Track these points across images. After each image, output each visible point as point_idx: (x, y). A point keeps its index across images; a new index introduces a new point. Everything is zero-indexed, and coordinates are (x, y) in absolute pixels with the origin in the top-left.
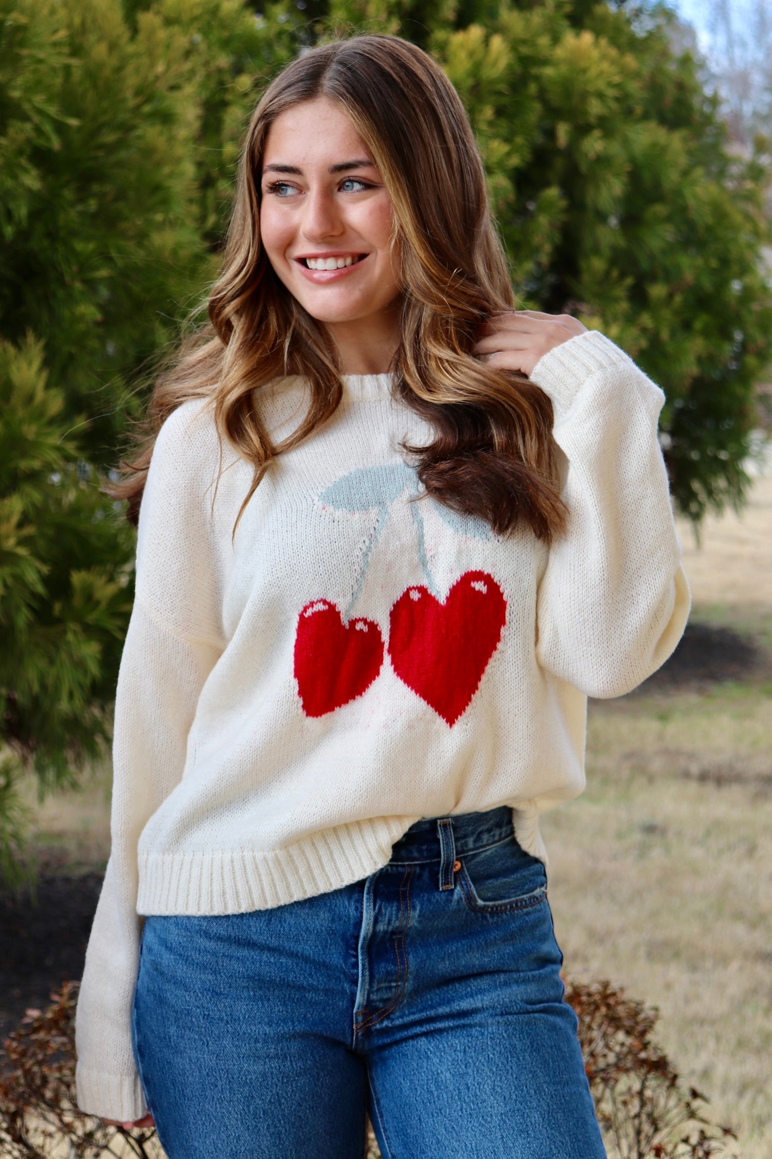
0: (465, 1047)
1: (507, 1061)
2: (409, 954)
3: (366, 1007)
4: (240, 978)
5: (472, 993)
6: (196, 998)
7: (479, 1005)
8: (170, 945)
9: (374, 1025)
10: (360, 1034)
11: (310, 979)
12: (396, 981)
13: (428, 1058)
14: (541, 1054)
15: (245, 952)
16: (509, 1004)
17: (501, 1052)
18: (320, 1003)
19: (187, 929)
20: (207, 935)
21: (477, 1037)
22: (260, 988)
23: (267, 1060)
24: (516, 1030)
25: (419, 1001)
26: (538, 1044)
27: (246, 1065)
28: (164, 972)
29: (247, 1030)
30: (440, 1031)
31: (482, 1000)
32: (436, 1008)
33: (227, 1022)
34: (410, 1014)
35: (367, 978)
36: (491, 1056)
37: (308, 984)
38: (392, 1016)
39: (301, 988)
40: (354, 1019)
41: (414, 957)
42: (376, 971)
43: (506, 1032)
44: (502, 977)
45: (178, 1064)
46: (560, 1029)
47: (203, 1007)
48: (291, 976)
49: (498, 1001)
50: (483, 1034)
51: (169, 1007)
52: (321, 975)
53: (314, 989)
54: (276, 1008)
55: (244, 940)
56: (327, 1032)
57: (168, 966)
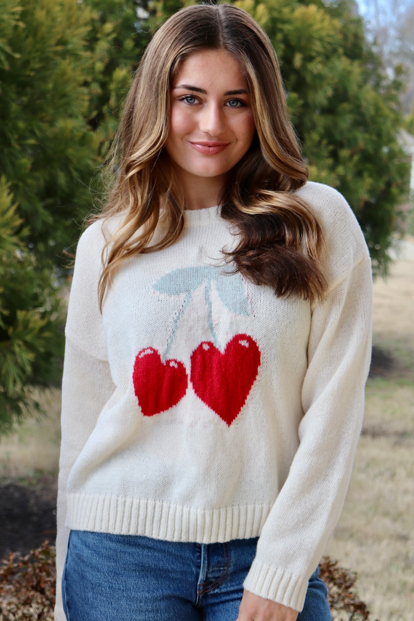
2: (231, 551)
3: (205, 581)
4: (131, 565)
6: (104, 576)
8: (88, 545)
9: (209, 592)
10: (201, 596)
11: (172, 565)
12: (223, 567)
15: (133, 550)
18: (178, 579)
22: (143, 571)
23: (147, 613)
25: (237, 579)
27: (134, 616)
28: (85, 560)
29: (135, 595)
33: (123, 591)
34: (231, 586)
35: (206, 565)
37: (171, 568)
38: (220, 587)
39: (167, 571)
40: (198, 588)
41: (234, 553)
42: (212, 561)
45: (93, 614)
47: (109, 582)
48: (161, 564)
51: (88, 581)
52: (179, 563)
53: (174, 571)
54: (152, 582)
55: (133, 542)
56: (181, 595)
57: (87, 557)
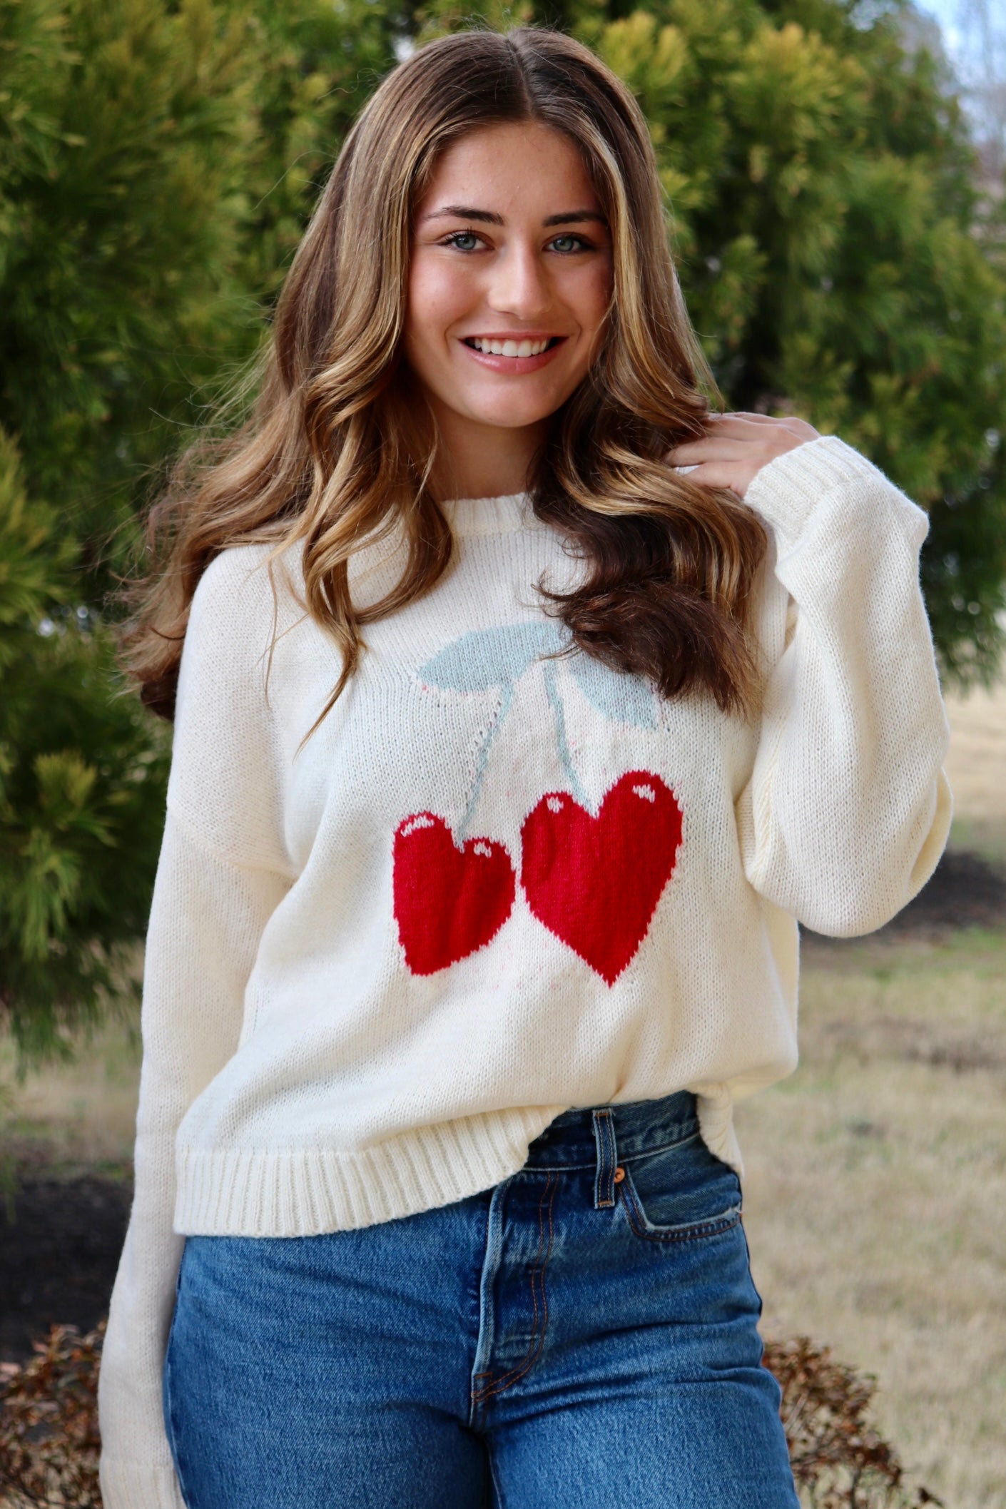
0: (625, 1426)
1: (683, 1446)
2: (550, 1297)
3: (489, 1368)
4: (315, 1325)
5: (636, 1352)
6: (254, 1351)
7: (646, 1368)
8: (219, 1277)
9: (499, 1393)
10: (480, 1405)
11: (412, 1328)
12: (531, 1333)
13: (574, 1440)
14: (730, 1437)
15: (322, 1289)
16: (687, 1369)
17: (674, 1433)
18: (426, 1361)
19: (243, 1256)
20: (271, 1264)
21: (642, 1412)
22: (344, 1339)
23: (351, 1439)
24: (696, 1403)
25: (563, 1361)
26: (725, 1423)
27: (321, 1446)
28: (210, 1313)
29: (324, 1396)
30: (591, 1403)
31: (650, 1362)
32: (585, 1372)
33: (297, 1385)
34: (549, 1379)
35: (492, 1328)
36: (661, 1438)
37: (410, 1335)
38: (525, 1381)
39: (399, 1340)
40: (473, 1384)
41: (557, 1301)
42: (504, 1318)
43: (681, 1406)
44: (678, 1330)
45: (228, 1441)
46: (757, 1403)
47: (264, 1364)
48: (387, 1323)
49: (672, 1362)
50: (650, 1408)
51: (216, 1363)
52: (429, 1322)
53: (418, 1342)
54: (365, 1367)
55: (323, 1271)
56: (434, 1401)
57: (217, 1306)
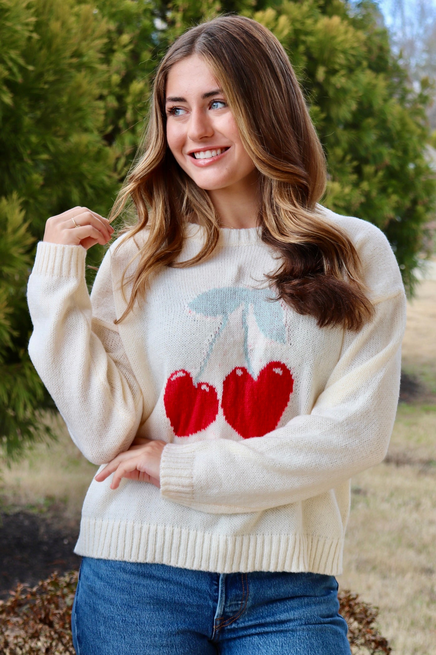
0: (282, 644)
1: (308, 653)
2: (250, 584)
3: (222, 616)
4: (145, 598)
5: (288, 609)
6: (117, 609)
7: (292, 618)
8: (101, 576)
9: (226, 626)
10: (217, 631)
11: (188, 599)
12: (241, 600)
13: (259, 649)
14: (328, 649)
15: (147, 582)
16: (310, 618)
17: (304, 647)
18: (194, 613)
19: (112, 567)
20: (124, 571)
21: (290, 637)
22: (157, 604)
23: (161, 648)
24: (314, 634)
25: (255, 613)
26: (326, 643)
27: (148, 651)
28: (97, 592)
29: (149, 629)
30: (267, 633)
31: (294, 614)
32: (265, 618)
33: (137, 625)
34: (249, 621)
35: (224, 599)
36: (298, 650)
37: (187, 602)
38: (238, 621)
39: (183, 604)
40: (215, 623)
41: (253, 586)
42: (229, 594)
43: (307, 635)
44: (306, 600)
45: (105, 649)
46: (340, 633)
47: (122, 615)
48: (177, 597)
49: (303, 615)
50: (294, 636)
51: (100, 614)
52: (195, 596)
53: (190, 605)
54: (167, 616)
55: (148, 574)
56: (197, 630)
57: (100, 589)
